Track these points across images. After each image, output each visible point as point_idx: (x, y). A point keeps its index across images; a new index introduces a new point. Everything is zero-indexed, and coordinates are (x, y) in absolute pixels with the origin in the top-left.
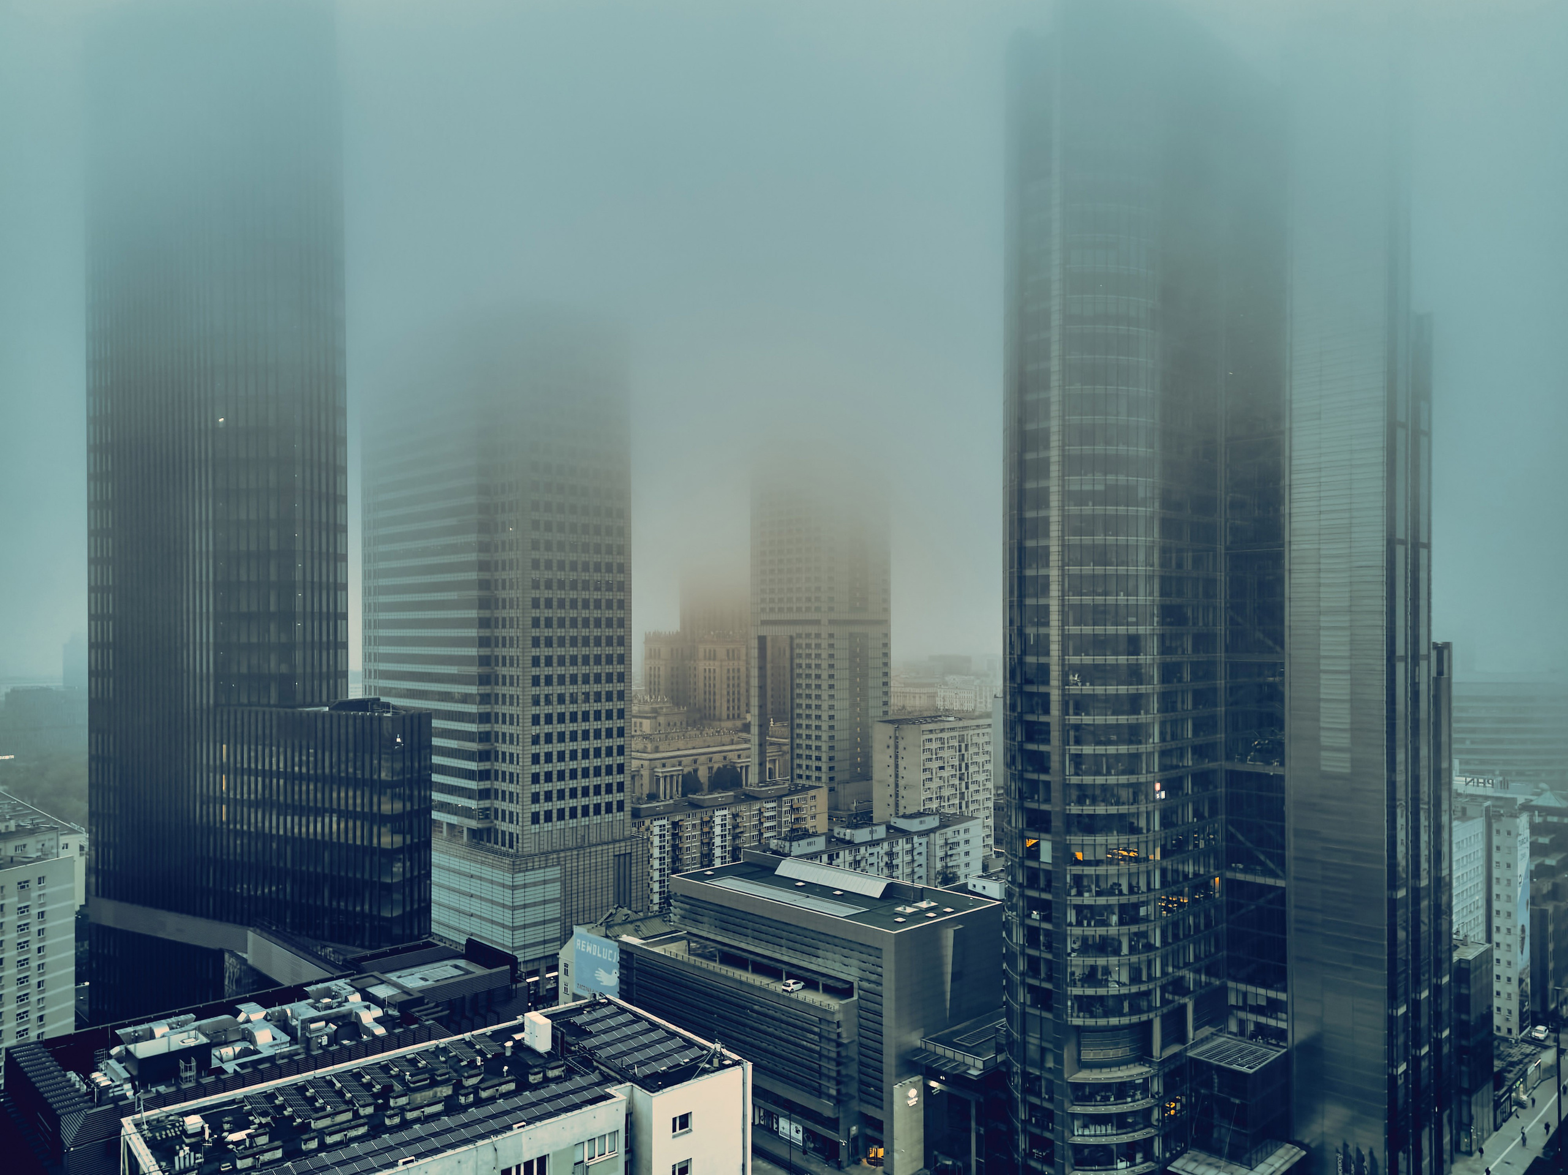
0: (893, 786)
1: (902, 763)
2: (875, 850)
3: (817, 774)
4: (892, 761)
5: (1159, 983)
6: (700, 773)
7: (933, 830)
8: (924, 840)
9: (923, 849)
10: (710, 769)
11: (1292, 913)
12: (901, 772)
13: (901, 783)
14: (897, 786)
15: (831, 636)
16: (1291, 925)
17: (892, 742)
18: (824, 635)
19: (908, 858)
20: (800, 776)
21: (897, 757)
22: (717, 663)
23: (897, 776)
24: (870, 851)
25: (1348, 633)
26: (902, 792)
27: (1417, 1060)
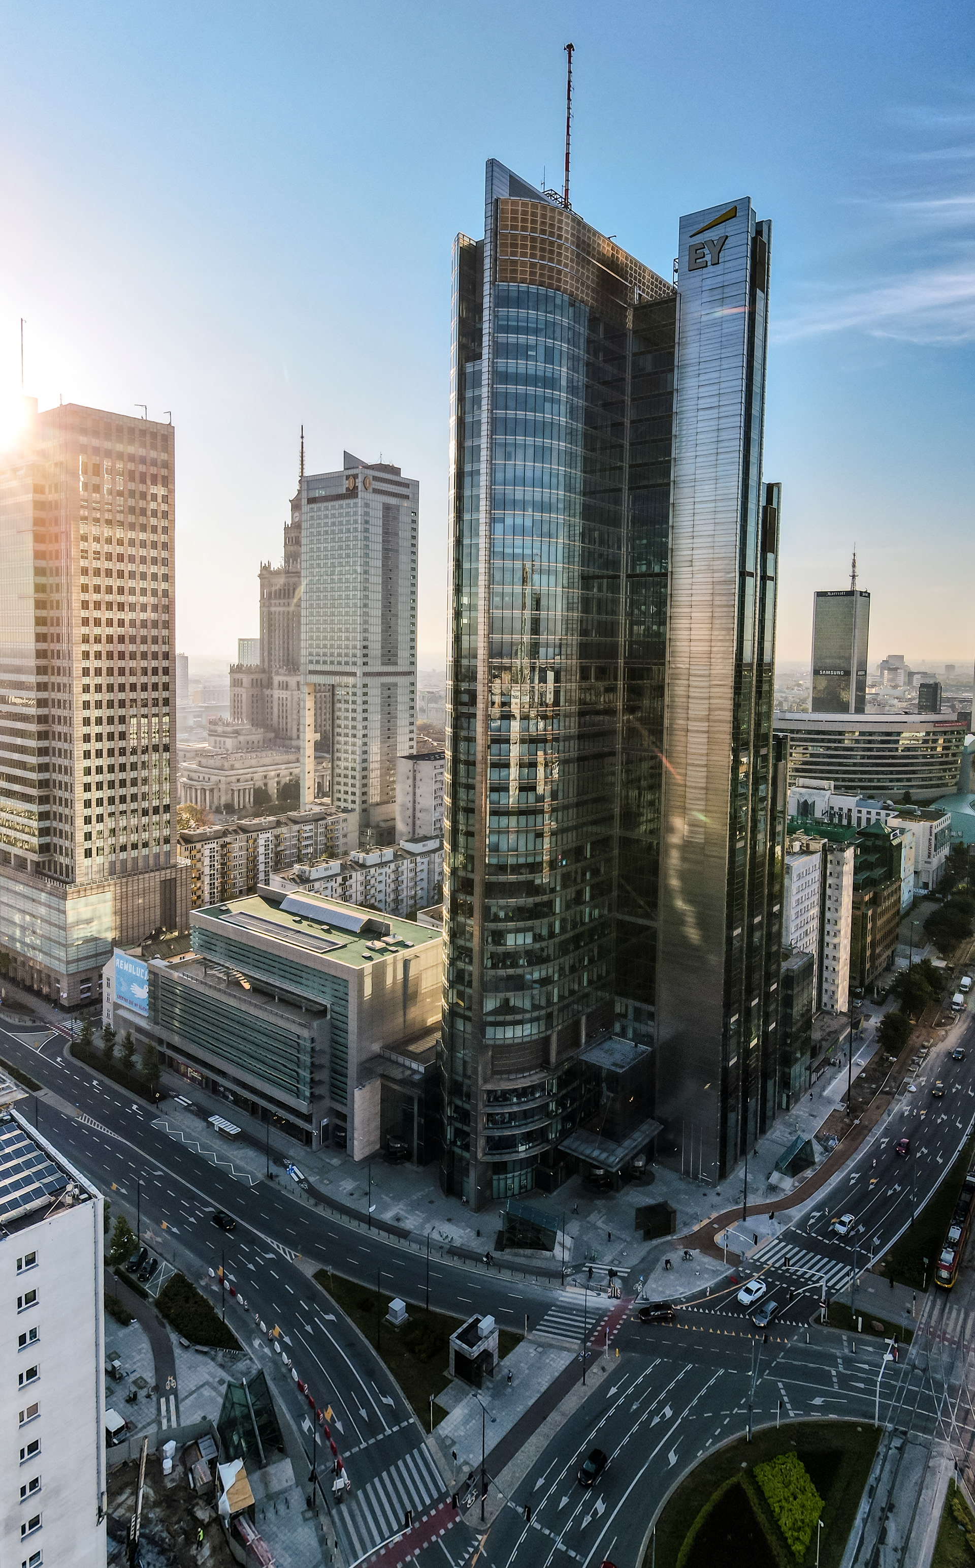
0: (411, 810)
1: (418, 792)
2: (383, 870)
3: (352, 798)
4: (411, 789)
5: (556, 1007)
6: (269, 785)
7: (434, 851)
8: (426, 860)
9: (425, 867)
10: (278, 783)
11: (660, 946)
12: (418, 799)
13: (418, 807)
14: (414, 810)
15: (365, 686)
16: (660, 955)
17: (411, 774)
18: (359, 685)
19: (412, 875)
20: (339, 800)
21: (415, 786)
22: (289, 693)
23: (414, 802)
24: (379, 871)
25: (706, 735)
26: (418, 814)
27: (748, 1052)
